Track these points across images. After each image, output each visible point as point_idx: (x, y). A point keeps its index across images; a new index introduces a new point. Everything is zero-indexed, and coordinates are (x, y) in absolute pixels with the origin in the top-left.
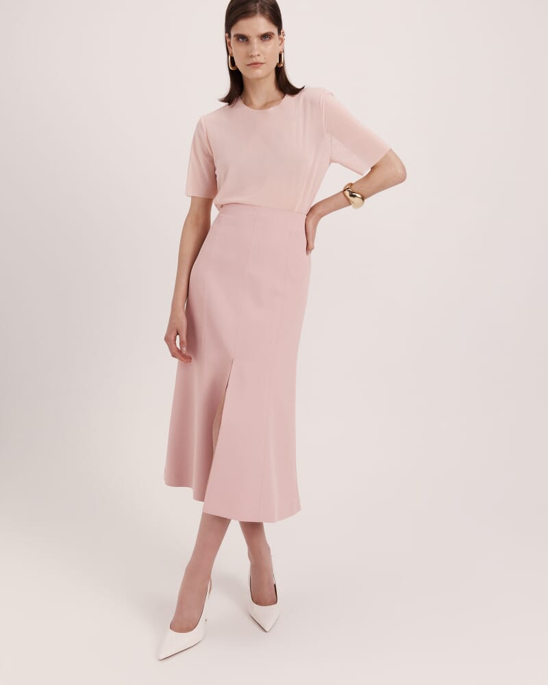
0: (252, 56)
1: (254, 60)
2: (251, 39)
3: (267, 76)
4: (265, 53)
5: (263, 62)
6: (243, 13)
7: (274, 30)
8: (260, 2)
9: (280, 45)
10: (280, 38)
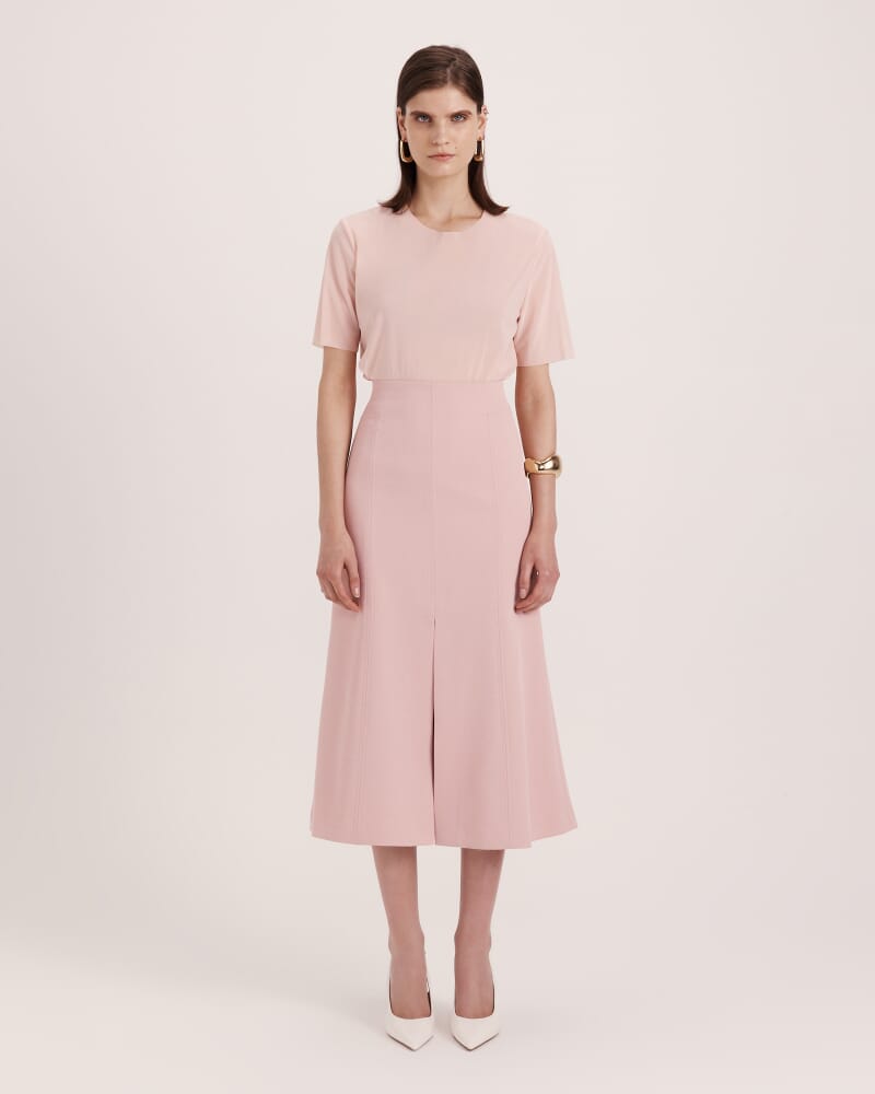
0: (437, 145)
1: (440, 150)
2: (436, 120)
3: (456, 175)
4: (456, 141)
5: (451, 153)
6: (427, 82)
7: (472, 107)
8: (452, 67)
9: (480, 128)
10: (480, 118)
